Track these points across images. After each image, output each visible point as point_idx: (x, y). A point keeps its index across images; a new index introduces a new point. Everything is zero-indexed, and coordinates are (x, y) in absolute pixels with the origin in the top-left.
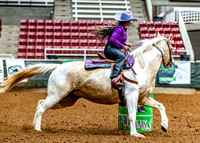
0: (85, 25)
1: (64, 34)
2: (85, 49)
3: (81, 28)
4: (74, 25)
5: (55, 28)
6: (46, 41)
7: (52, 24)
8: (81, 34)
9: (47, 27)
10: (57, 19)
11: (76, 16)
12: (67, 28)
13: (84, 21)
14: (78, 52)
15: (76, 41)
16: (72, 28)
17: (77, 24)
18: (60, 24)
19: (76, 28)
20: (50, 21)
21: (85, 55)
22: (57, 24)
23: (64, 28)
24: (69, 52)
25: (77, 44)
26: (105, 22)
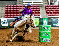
4: (23, 6)
5: (17, 7)
6: (14, 12)
7: (16, 6)
9: (14, 7)
10: (18, 5)
11: (24, 3)
12: (21, 7)
18: (19, 6)
20: (15, 5)
22: (18, 6)
26: (34, 5)
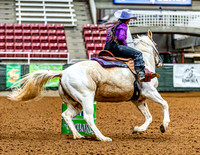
0: (29, 28)
1: (7, 37)
2: (29, 52)
3: (24, 31)
4: (17, 28)
8: (25, 38)
11: (20, 19)
12: (11, 31)
13: (28, 25)
14: (22, 56)
15: (20, 44)
16: (16, 31)
17: (20, 28)
18: (3, 28)
19: (20, 31)
21: (29, 58)
23: (7, 31)
24: (13, 56)
25: (21, 48)
26: (49, 25)
